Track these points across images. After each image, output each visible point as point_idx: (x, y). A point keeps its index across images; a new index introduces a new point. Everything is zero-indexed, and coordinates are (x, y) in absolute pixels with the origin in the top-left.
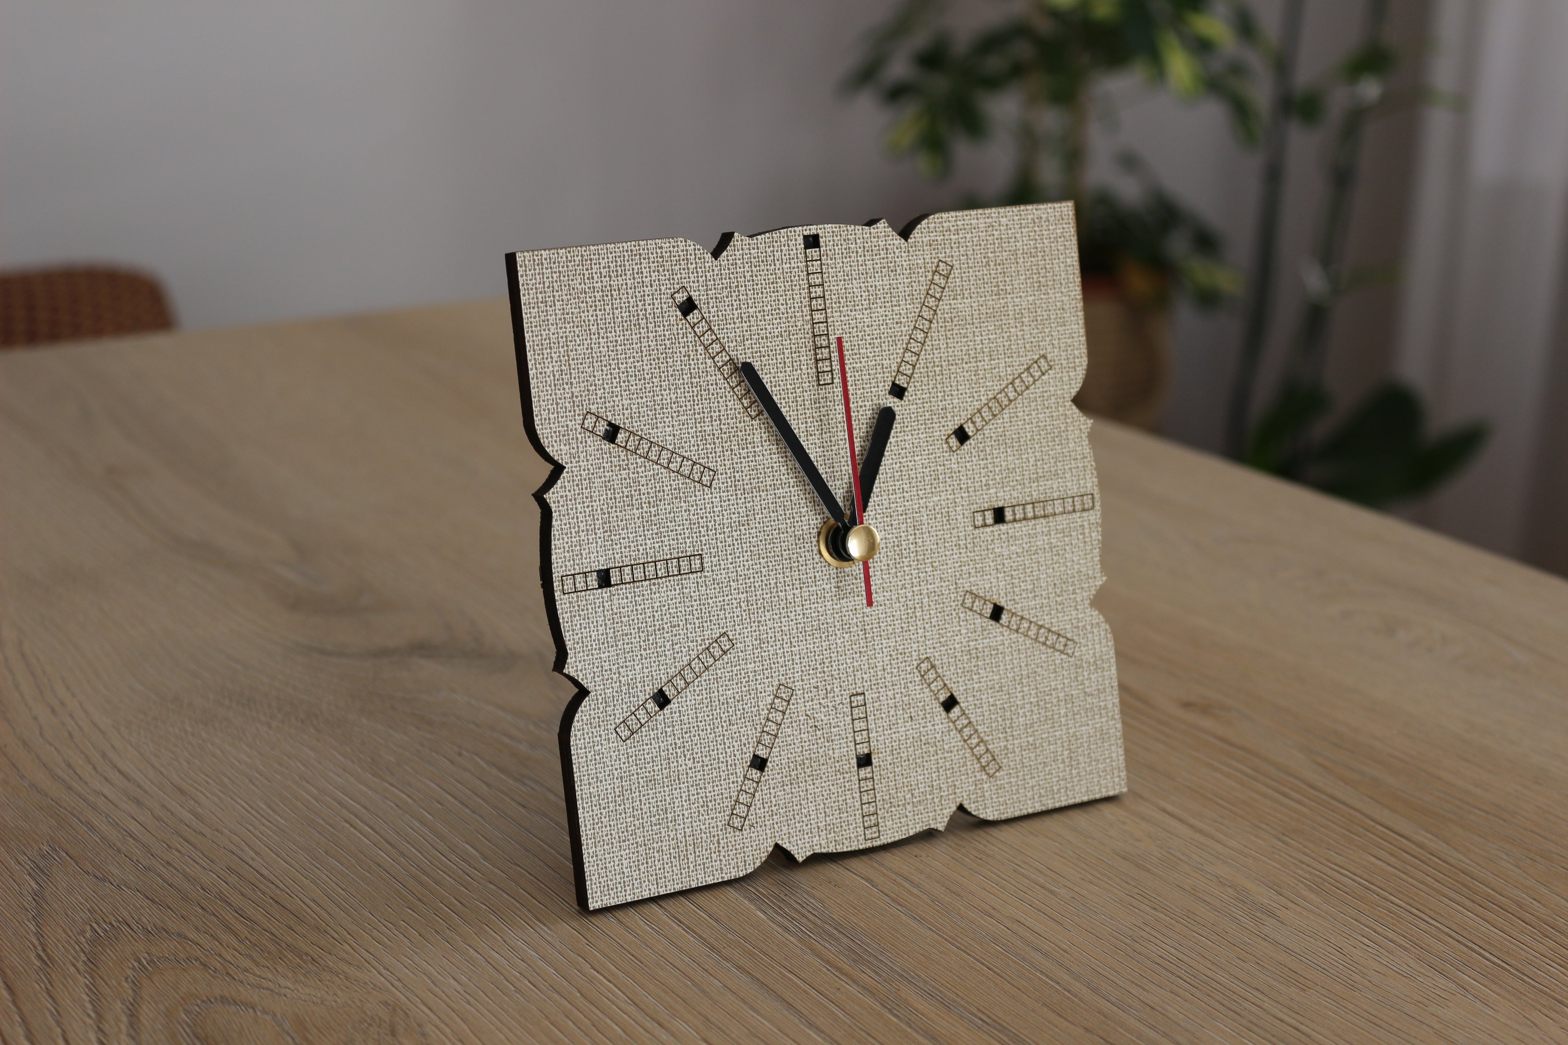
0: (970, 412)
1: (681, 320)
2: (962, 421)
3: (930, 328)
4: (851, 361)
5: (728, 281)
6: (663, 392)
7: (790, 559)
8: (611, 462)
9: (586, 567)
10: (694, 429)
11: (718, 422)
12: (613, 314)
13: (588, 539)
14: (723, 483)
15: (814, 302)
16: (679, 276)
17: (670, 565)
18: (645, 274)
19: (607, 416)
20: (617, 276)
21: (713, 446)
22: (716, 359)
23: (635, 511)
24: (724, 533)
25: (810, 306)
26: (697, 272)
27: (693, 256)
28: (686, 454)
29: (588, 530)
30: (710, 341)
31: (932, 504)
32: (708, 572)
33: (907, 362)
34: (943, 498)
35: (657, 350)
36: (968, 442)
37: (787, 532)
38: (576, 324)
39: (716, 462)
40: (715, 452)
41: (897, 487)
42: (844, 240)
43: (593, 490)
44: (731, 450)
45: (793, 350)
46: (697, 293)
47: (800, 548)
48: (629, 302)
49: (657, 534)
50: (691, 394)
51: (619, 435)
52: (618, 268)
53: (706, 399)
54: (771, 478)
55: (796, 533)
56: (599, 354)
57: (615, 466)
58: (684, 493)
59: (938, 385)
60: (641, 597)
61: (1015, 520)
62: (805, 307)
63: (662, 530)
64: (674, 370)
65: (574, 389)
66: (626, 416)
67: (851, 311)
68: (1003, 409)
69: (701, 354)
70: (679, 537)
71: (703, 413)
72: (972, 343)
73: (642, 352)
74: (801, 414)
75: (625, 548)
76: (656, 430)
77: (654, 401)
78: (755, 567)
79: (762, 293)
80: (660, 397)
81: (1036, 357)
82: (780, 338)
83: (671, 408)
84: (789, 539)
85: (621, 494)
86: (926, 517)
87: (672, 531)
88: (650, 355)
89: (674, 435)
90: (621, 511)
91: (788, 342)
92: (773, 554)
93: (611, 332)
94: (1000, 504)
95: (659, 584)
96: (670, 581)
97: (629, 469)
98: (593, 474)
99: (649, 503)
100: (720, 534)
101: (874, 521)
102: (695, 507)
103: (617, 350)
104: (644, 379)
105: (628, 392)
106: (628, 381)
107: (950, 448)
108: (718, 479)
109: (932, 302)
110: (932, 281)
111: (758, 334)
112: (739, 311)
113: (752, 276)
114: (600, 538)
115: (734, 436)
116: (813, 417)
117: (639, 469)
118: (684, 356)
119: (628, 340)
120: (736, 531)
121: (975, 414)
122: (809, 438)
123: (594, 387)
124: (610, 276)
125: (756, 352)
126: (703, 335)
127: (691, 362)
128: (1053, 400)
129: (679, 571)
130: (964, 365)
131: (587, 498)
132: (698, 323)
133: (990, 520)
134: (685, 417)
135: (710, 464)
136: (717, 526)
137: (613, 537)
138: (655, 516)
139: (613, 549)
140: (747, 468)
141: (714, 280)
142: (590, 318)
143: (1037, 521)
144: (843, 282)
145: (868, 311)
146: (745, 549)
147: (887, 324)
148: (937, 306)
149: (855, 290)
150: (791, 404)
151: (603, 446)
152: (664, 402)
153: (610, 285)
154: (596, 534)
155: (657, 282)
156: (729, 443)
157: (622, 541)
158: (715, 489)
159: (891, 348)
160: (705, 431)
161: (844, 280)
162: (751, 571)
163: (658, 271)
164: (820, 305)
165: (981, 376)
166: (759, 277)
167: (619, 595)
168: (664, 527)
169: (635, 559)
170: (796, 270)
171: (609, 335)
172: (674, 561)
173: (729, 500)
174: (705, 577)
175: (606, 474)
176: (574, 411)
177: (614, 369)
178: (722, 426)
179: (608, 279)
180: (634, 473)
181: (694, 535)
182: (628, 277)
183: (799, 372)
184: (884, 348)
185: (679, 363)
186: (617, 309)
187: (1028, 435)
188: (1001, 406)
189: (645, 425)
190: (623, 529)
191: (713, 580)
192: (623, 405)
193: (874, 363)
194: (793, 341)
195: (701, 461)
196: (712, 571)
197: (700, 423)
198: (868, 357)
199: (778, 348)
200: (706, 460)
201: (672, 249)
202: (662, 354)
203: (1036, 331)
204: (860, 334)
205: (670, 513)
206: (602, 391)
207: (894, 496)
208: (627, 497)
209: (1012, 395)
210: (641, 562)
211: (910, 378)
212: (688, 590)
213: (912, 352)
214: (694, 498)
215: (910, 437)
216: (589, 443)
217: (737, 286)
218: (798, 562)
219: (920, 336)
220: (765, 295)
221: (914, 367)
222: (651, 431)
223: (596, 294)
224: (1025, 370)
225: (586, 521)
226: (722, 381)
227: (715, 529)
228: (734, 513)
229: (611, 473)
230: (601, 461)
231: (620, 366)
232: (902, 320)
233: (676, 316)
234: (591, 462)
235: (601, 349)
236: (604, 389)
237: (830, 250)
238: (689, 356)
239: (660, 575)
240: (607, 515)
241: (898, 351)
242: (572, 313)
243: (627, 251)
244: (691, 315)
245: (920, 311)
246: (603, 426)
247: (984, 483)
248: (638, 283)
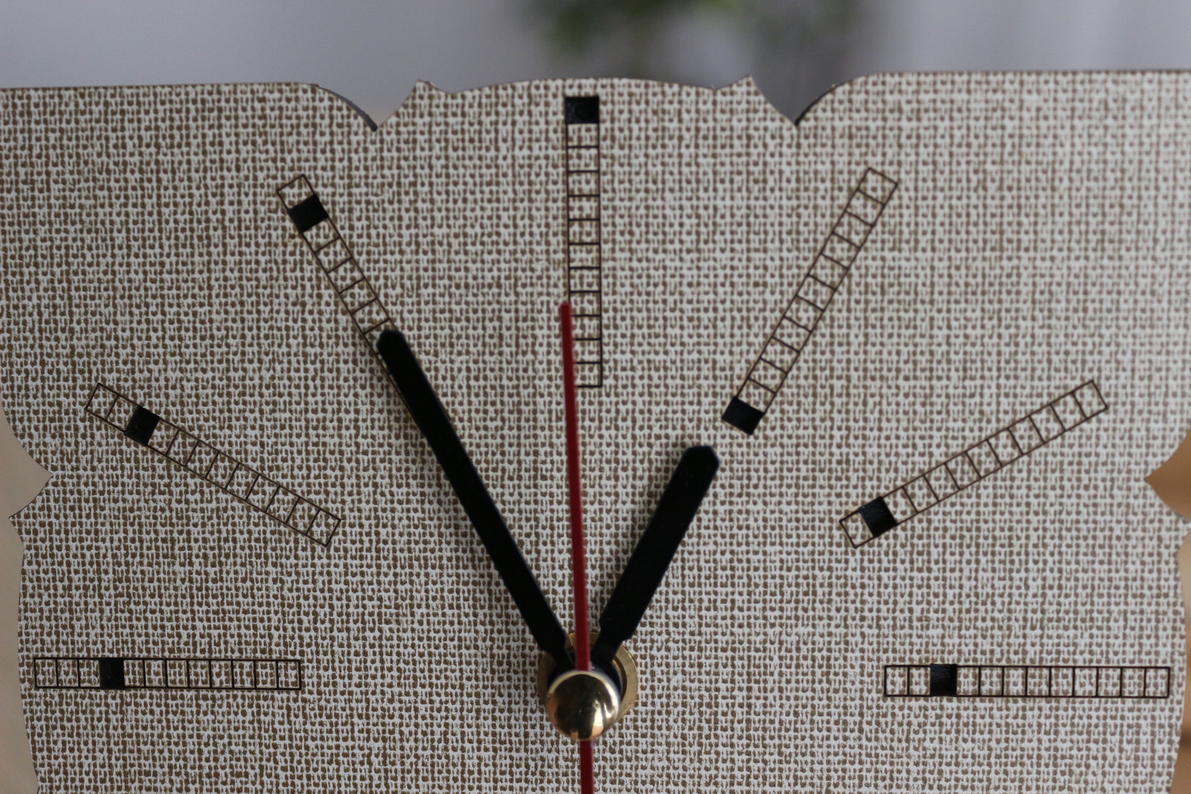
0: (902, 474)
1: (292, 237)
2: (883, 491)
3: (831, 301)
4: (646, 348)
5: (395, 172)
6: (247, 365)
7: (478, 695)
8: (138, 476)
9: (80, 650)
10: (303, 439)
11: (353, 432)
12: (159, 214)
13: (86, 603)
14: (353, 542)
15: (576, 228)
16: (295, 155)
17: (237, 670)
18: (226, 147)
19: (134, 395)
20: (172, 146)
21: (338, 473)
22: (359, 315)
23: (177, 568)
24: (348, 630)
25: (566, 234)
26: (333, 151)
27: (327, 121)
28: (284, 482)
29: (86, 588)
30: (348, 282)
31: (794, 638)
32: (311, 693)
33: (772, 363)
34: (820, 630)
35: (241, 287)
36: (891, 533)
37: (476, 647)
38: (87, 226)
39: (343, 502)
40: (343, 485)
41: (719, 598)
42: (655, 112)
43: (100, 520)
44: (375, 485)
45: (522, 315)
46: (330, 190)
47: (500, 679)
48: (191, 196)
49: (216, 612)
50: (302, 374)
51: (156, 432)
52: (176, 132)
53: (331, 387)
54: (453, 546)
55: (495, 651)
56: (126, 285)
57: (145, 485)
58: (274, 549)
59: (835, 415)
60: (179, 716)
61: (978, 694)
62: (555, 234)
63: (226, 607)
64: (271, 328)
65: (75, 342)
66: (172, 399)
67: (656, 251)
68: (980, 478)
69: (328, 304)
70: (259, 624)
71: (324, 411)
72: (925, 341)
73: (210, 288)
74: (527, 437)
75: (155, 628)
76: (227, 432)
77: (228, 379)
78: (404, 698)
79: (465, 201)
80: (241, 373)
81: (1073, 384)
82: (495, 290)
83: (261, 395)
84: (480, 659)
85: (153, 536)
86: (776, 661)
87: (246, 612)
88: (226, 295)
89: (262, 445)
90: (150, 565)
91: (513, 298)
92: (443, 681)
93: (152, 247)
94: (950, 659)
95: (213, 698)
96: (235, 697)
97: (171, 493)
98: (102, 493)
99: (205, 556)
100: (340, 630)
101: (663, 653)
102: (294, 577)
103: (162, 281)
104: (212, 337)
105: (178, 358)
106: (180, 339)
107: (850, 538)
108: (344, 534)
109: (841, 251)
110: (846, 209)
111: (450, 278)
112: (413, 231)
113: (446, 167)
114: (108, 604)
115: (382, 461)
116: (551, 445)
117: (189, 496)
118: (294, 304)
119: (184, 264)
120: (372, 630)
121: (914, 480)
122: (540, 482)
123: (113, 342)
124: (158, 146)
125: (442, 311)
126: (335, 269)
127: (307, 316)
128: (1102, 473)
129: (256, 682)
130: (901, 382)
131: (88, 532)
132: (327, 245)
133: (921, 686)
134: (287, 415)
135: (330, 505)
136: (335, 616)
137: (132, 606)
138: (215, 581)
139: (131, 627)
140: (405, 522)
141: (366, 168)
142: (114, 217)
143: (1029, 703)
144: (642, 195)
145: (694, 255)
146: (387, 665)
147: (732, 285)
148: (853, 260)
149: (668, 212)
150: (506, 415)
151: (124, 447)
152: (248, 382)
153: (157, 162)
154: (101, 596)
155: (250, 163)
156: (371, 472)
157: (148, 615)
158: (337, 550)
159: (736, 331)
160: (324, 444)
161: (647, 191)
162: (397, 705)
163: (254, 143)
164: (589, 234)
165: (938, 408)
166: (461, 171)
167: (136, 704)
168: (230, 604)
169: (171, 651)
170: (543, 162)
171: (148, 251)
172: (247, 664)
173: (362, 574)
174: (304, 700)
175: (127, 496)
176: (75, 380)
177: (154, 314)
178: (360, 440)
179: (153, 149)
180: (179, 502)
181: (289, 626)
182: (194, 149)
183: (530, 356)
184: (721, 330)
185: (283, 315)
186: (167, 205)
187: (1033, 535)
188: (977, 471)
189: (206, 420)
190: (152, 596)
191: (321, 708)
192: (167, 380)
193: (695, 356)
194: (523, 298)
195: (312, 496)
196: (319, 693)
197: (316, 428)
198: (683, 344)
199: (489, 308)
200: (322, 496)
201: (284, 103)
202: (249, 295)
203: (1080, 331)
204: (670, 299)
205: (244, 580)
206: (129, 350)
207: (712, 613)
208: (164, 541)
209: (1005, 453)
210: (183, 655)
211: (774, 394)
212: (269, 718)
213: (783, 344)
214: (293, 561)
215: (760, 506)
216: (98, 438)
217: (414, 184)
218: (494, 703)
219: (806, 315)
220: (469, 205)
221: (785, 374)
222: (217, 432)
223: (128, 175)
224: (1043, 407)
225: (85, 572)
226: (367, 357)
227: (332, 621)
228: (371, 599)
229: (136, 497)
230: (119, 472)
231: (167, 309)
232: (768, 279)
233: (284, 229)
234: (99, 472)
235: (132, 275)
236: (133, 346)
237: (621, 130)
238: (304, 304)
239: (217, 684)
240: (124, 568)
241: (752, 339)
242: (81, 206)
243: (195, 102)
244: (314, 230)
245: (813, 266)
246: (127, 412)
247: (917, 613)
248: (213, 162)
